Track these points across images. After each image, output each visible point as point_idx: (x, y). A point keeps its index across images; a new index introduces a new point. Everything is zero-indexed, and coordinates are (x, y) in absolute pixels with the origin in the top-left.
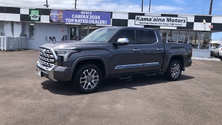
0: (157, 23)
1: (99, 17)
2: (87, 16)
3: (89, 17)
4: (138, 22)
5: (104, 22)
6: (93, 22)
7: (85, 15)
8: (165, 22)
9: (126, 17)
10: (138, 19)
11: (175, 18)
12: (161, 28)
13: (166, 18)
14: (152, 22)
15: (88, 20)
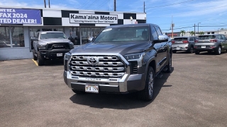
0: (92, 21)
1: (26, 16)
2: (9, 15)
3: (12, 15)
4: (72, 20)
5: (33, 21)
6: (18, 21)
7: (6, 13)
8: (99, 20)
9: (59, 15)
10: (72, 17)
11: (107, 16)
12: (96, 25)
13: (99, 16)
14: (87, 19)
15: (12, 19)
